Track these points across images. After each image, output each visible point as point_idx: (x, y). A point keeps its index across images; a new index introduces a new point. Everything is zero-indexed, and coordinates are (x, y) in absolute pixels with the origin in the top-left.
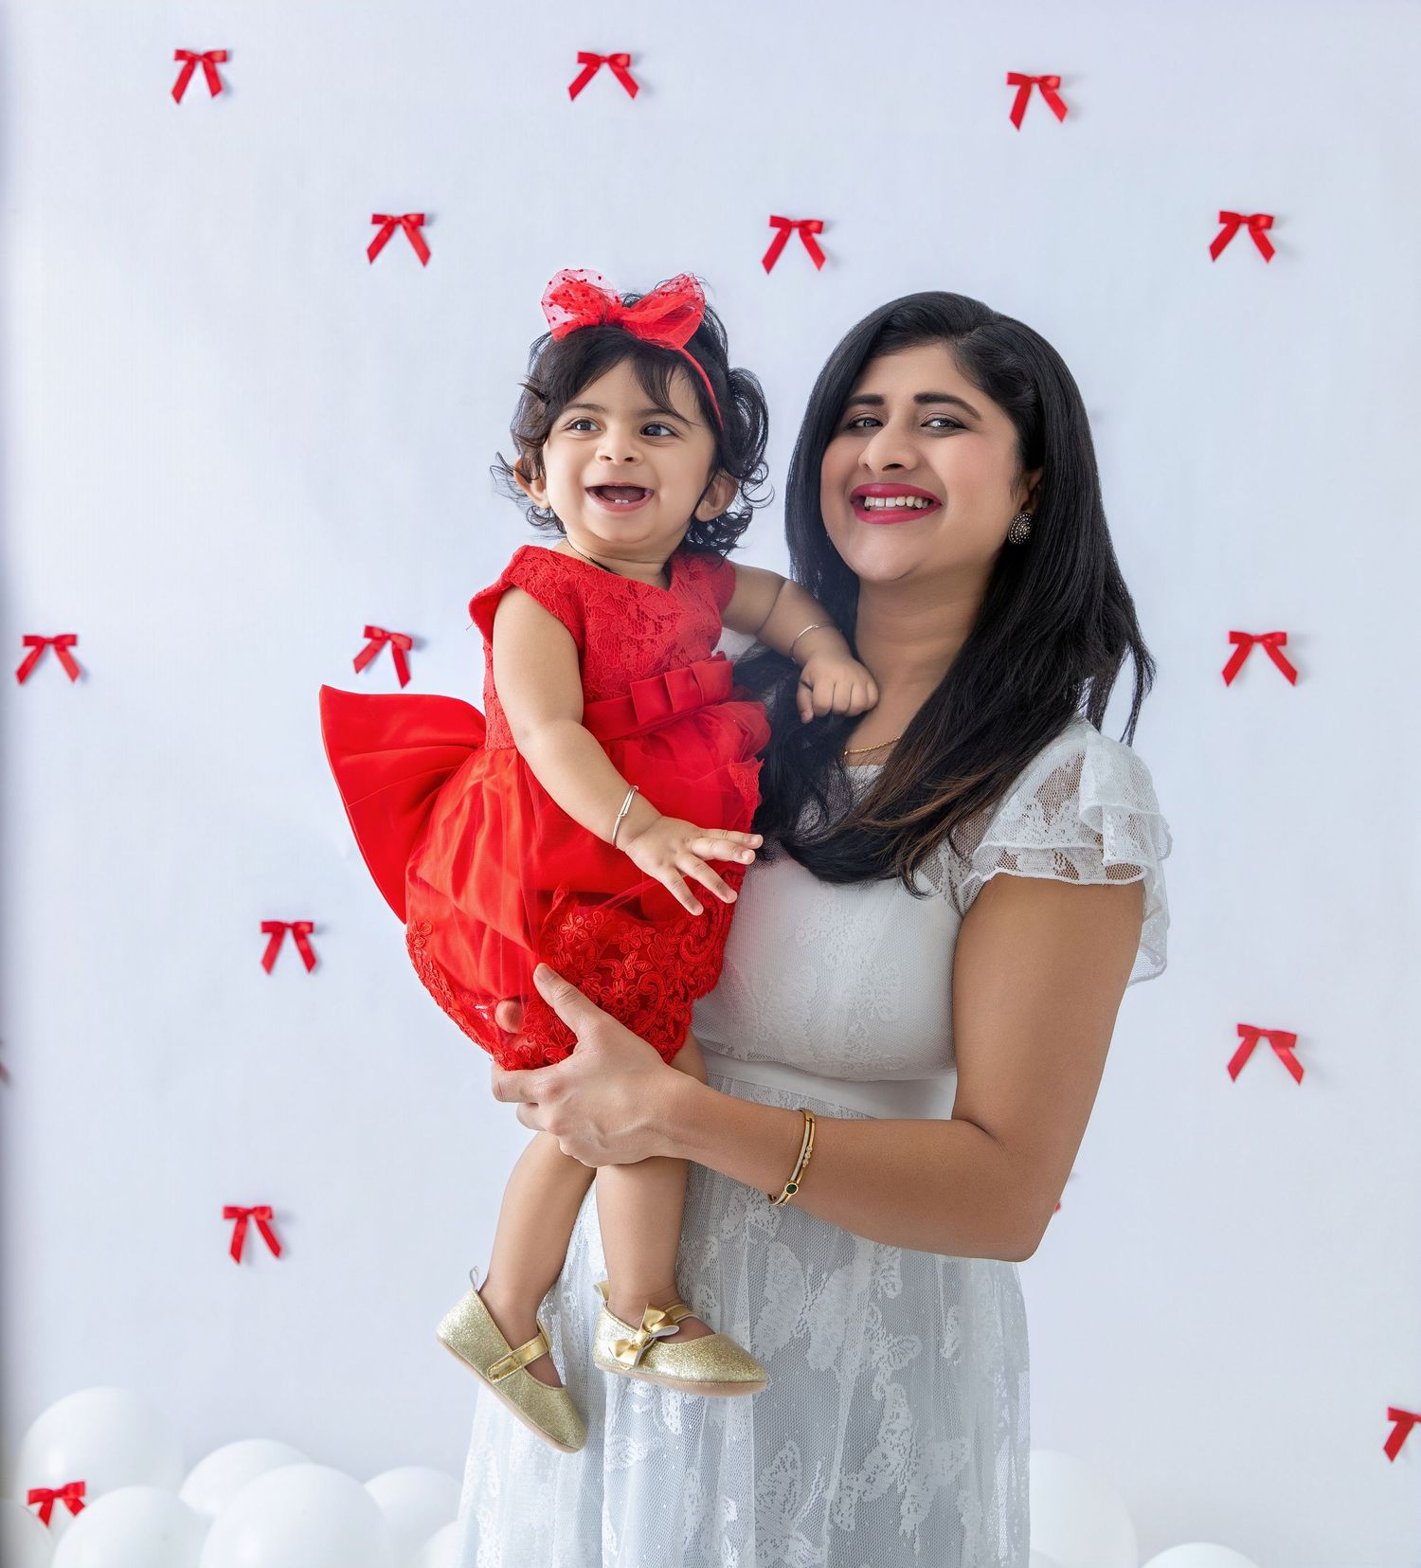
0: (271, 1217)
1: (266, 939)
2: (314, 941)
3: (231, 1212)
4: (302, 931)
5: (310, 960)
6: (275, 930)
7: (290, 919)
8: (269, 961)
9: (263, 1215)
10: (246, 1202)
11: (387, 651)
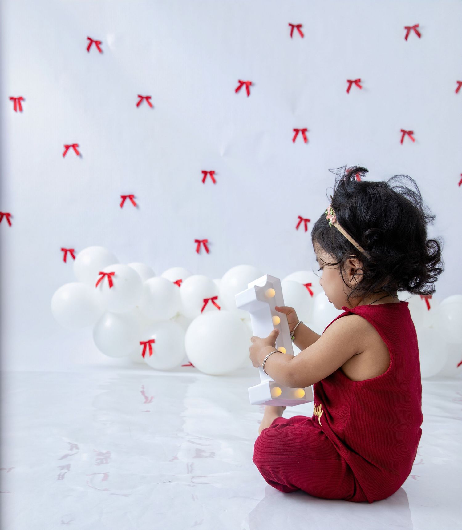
0: (207, 243)
1: (202, 176)
2: (215, 176)
3: (196, 241)
4: (212, 173)
5: (214, 181)
6: (205, 173)
7: (208, 170)
8: (204, 180)
9: (205, 242)
11: (244, 87)
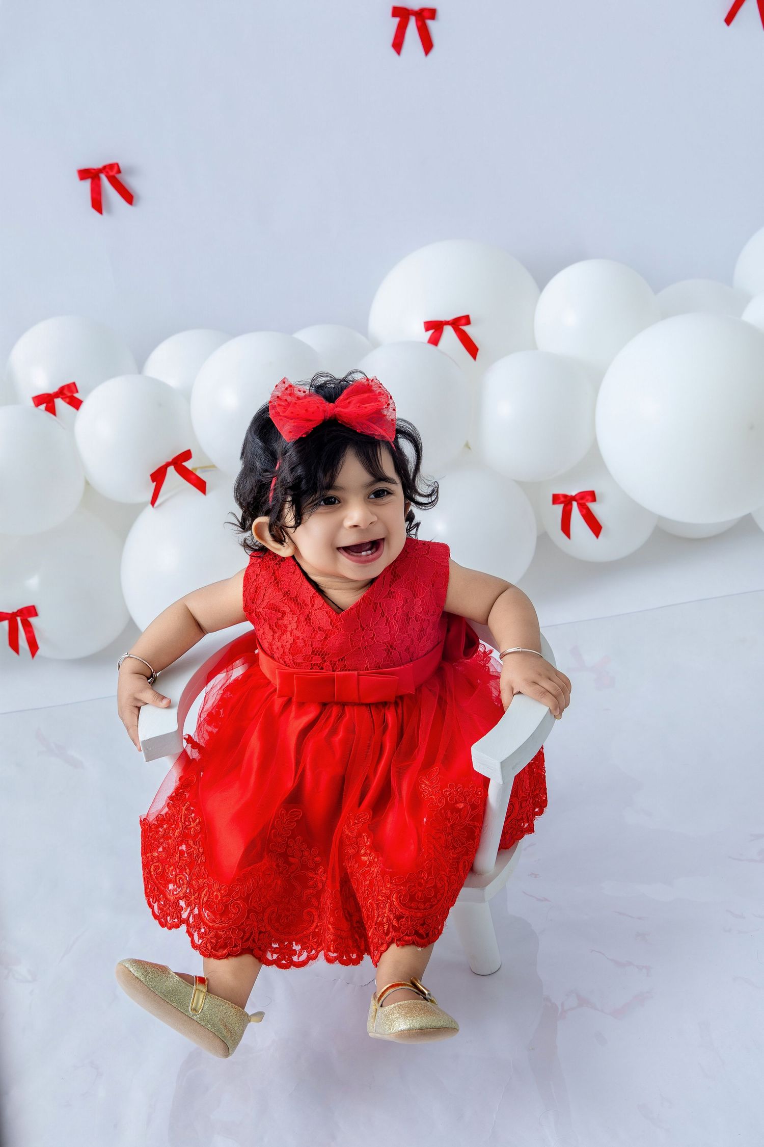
0: (119, 171)
3: (84, 174)
10: (96, 163)
